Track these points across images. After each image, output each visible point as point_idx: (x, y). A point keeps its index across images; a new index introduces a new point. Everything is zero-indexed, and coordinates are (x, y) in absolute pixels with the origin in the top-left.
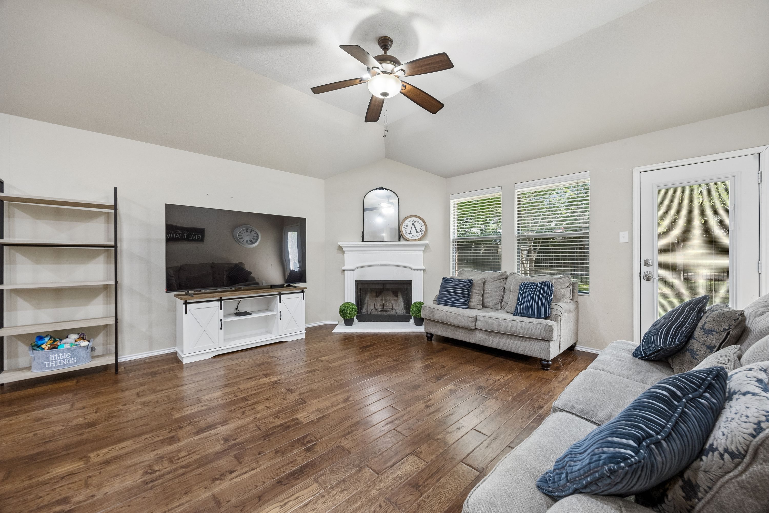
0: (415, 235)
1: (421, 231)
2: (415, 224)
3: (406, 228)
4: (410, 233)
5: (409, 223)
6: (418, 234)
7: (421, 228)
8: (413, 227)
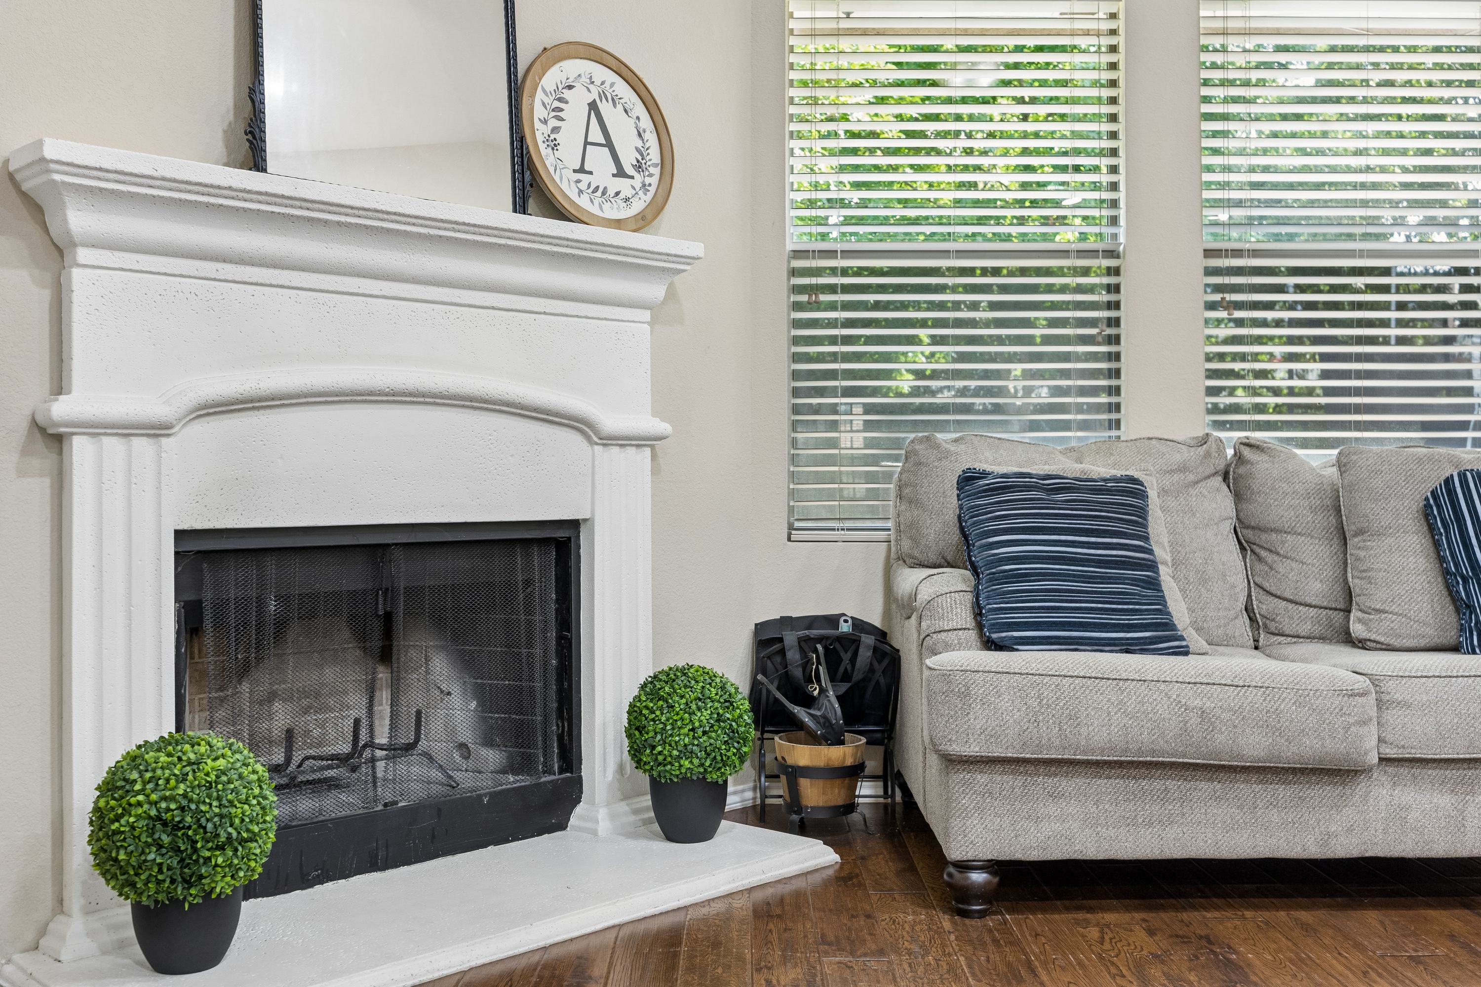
0: (611, 192)
1: (639, 167)
2: (605, 108)
3: (556, 130)
4: (582, 170)
5: (567, 94)
6: (623, 185)
7: (640, 144)
8: (596, 135)
